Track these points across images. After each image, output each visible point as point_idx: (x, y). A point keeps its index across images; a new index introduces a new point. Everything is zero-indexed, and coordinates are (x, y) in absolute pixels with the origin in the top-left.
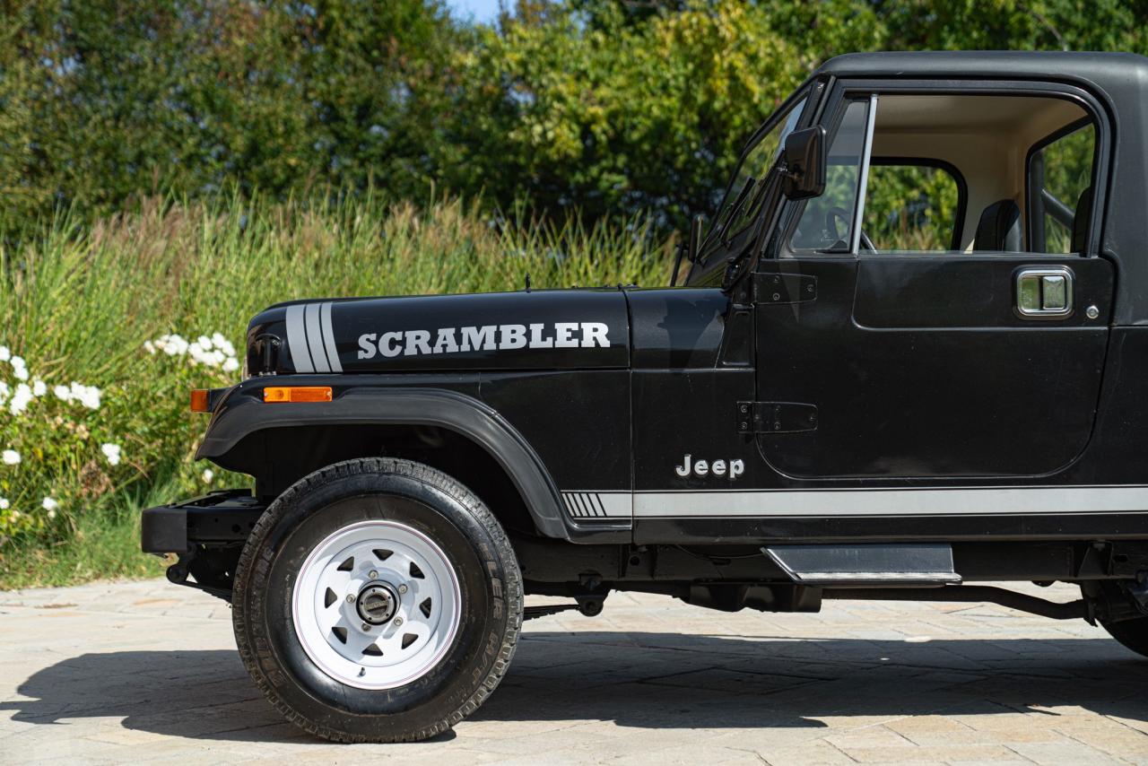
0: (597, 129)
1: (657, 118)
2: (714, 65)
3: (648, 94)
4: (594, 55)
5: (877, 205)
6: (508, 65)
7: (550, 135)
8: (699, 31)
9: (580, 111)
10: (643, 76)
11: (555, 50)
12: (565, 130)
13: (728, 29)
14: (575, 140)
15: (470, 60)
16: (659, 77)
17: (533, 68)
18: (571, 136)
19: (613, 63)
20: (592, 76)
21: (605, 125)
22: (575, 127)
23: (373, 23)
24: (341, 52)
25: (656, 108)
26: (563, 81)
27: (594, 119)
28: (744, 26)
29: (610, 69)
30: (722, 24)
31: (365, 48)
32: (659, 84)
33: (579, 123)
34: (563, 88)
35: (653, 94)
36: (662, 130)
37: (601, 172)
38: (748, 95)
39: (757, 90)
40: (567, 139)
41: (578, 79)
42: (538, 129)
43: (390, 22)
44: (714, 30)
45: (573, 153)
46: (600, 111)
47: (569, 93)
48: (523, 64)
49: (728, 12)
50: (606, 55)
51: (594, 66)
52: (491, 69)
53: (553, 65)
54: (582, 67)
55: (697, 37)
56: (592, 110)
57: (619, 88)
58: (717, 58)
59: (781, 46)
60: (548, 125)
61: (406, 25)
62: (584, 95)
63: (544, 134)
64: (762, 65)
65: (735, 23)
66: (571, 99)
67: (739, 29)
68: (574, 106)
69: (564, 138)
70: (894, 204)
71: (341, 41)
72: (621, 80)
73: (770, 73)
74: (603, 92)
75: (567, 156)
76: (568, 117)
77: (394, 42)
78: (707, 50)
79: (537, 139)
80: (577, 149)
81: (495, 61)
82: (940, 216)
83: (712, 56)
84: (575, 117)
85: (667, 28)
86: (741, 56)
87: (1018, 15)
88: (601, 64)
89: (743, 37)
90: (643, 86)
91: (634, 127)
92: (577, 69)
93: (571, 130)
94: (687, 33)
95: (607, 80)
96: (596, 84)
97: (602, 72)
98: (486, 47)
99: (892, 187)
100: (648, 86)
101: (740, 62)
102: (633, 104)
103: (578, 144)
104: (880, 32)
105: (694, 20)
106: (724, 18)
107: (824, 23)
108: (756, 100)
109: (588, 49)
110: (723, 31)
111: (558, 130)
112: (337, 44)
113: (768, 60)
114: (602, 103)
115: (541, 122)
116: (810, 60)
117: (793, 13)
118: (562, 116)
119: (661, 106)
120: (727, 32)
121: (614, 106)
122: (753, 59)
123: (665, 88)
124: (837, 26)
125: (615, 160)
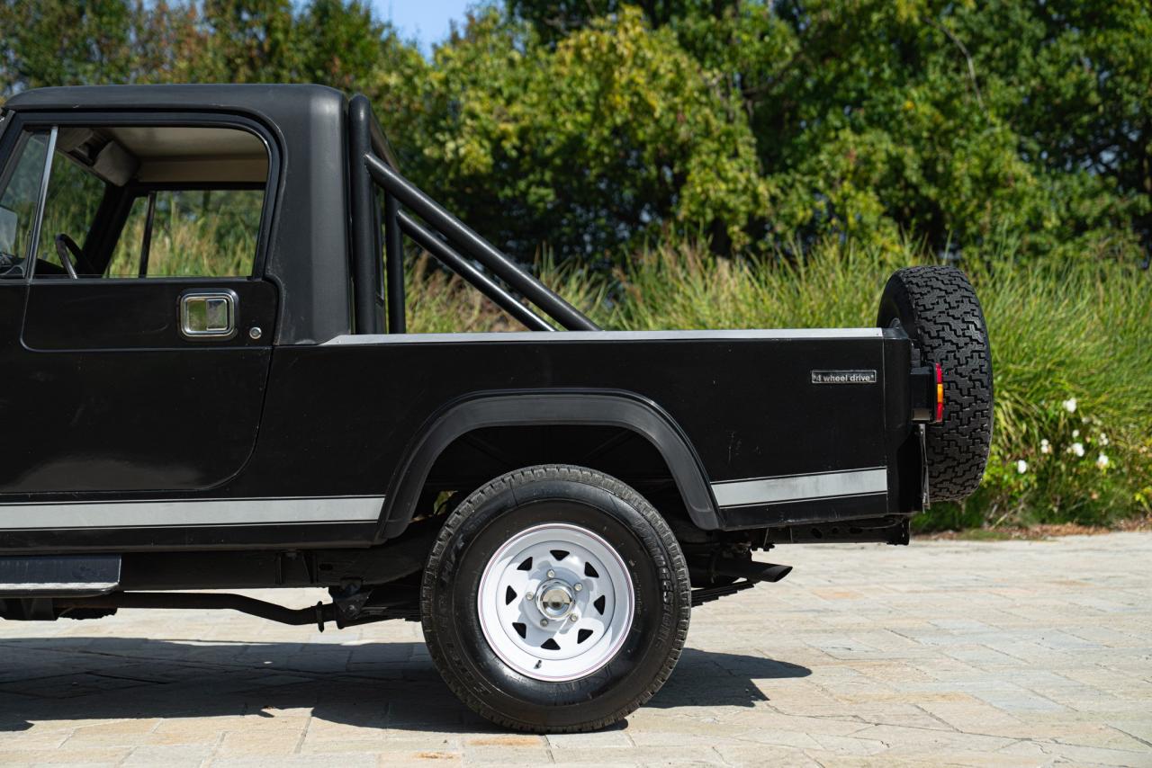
0: (507, 145)
1: (570, 133)
2: (615, 81)
3: (562, 110)
4: (511, 74)
5: (784, 216)
6: (431, 85)
7: (462, 151)
8: (598, 48)
9: (491, 127)
10: (559, 94)
11: (477, 69)
12: (476, 146)
13: (626, 47)
14: (485, 155)
15: (393, 80)
16: (574, 94)
17: (456, 87)
18: (482, 152)
19: (528, 80)
20: (506, 93)
21: (515, 141)
22: (486, 143)
23: (318, 45)
24: (285, 73)
25: (570, 123)
26: (479, 99)
27: (504, 136)
28: (643, 42)
29: (525, 88)
30: (619, 42)
31: (310, 68)
32: (574, 100)
33: (489, 139)
34: (477, 107)
35: (568, 111)
36: (575, 145)
37: (529, 186)
38: (649, 110)
39: (659, 106)
40: (476, 154)
41: (493, 96)
42: (451, 145)
43: (334, 43)
44: (613, 47)
45: (482, 169)
46: (511, 127)
47: (483, 111)
48: (446, 82)
49: (626, 30)
50: (521, 72)
51: (508, 84)
52: (414, 88)
53: (474, 83)
54: (496, 84)
55: (597, 54)
56: (503, 126)
57: (533, 106)
58: (617, 75)
59: (685, 61)
60: (461, 141)
61: (350, 46)
62: (496, 111)
63: (456, 151)
64: (665, 82)
65: (634, 41)
66: (483, 116)
67: (639, 48)
68: (485, 123)
69: (474, 154)
70: (801, 215)
71: (286, 62)
72: (535, 98)
73: (674, 89)
74: (516, 108)
75: (477, 171)
76: (479, 134)
77: (338, 62)
78: (608, 67)
79: (450, 156)
80: (486, 165)
81: (417, 80)
82: (847, 226)
83: (613, 72)
84: (486, 134)
85: (567, 47)
86: (643, 73)
87: (926, 30)
88: (516, 82)
89: (641, 54)
90: (557, 104)
91: (548, 143)
92: (491, 87)
93: (481, 145)
94: (586, 51)
95: (522, 97)
96: (510, 101)
97: (515, 89)
98: (409, 67)
99: (800, 198)
100: (562, 103)
101: (641, 78)
102: (544, 119)
103: (489, 160)
104: (792, 48)
105: (593, 38)
106: (621, 35)
107: (738, 38)
108: (657, 115)
109: (504, 68)
110: (621, 49)
111: (469, 147)
112: (281, 66)
113: (671, 76)
114: (515, 119)
115: (454, 139)
116: (714, 76)
117: (709, 29)
118: (474, 131)
119: (575, 122)
120: (625, 49)
121: (525, 122)
122: (655, 75)
123: (580, 105)
124: (751, 42)
125: (543, 174)
